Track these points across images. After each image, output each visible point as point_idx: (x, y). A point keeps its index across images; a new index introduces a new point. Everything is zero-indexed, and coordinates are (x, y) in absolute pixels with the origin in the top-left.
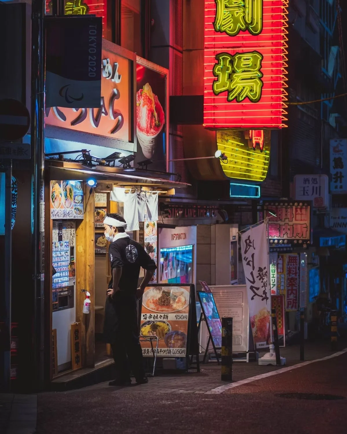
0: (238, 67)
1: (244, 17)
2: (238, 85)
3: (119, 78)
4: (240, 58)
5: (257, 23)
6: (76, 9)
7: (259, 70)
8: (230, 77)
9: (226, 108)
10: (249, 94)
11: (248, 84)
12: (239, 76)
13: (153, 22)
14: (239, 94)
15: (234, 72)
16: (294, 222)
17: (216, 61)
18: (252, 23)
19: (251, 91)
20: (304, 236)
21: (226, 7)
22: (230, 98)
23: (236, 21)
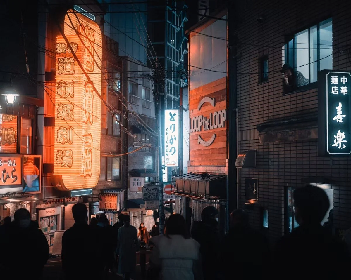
0: (65, 155)
1: (67, 138)
2: (65, 161)
3: (15, 165)
4: (66, 152)
5: (71, 140)
6: (11, 132)
7: (72, 156)
8: (62, 158)
9: (61, 169)
10: (68, 164)
11: (68, 161)
12: (65, 158)
13: (37, 138)
14: (65, 164)
15: (63, 157)
16: (111, 202)
17: (57, 153)
18: (69, 140)
19: (69, 163)
20: (115, 208)
21: (61, 134)
22: (62, 166)
23: (64, 139)
